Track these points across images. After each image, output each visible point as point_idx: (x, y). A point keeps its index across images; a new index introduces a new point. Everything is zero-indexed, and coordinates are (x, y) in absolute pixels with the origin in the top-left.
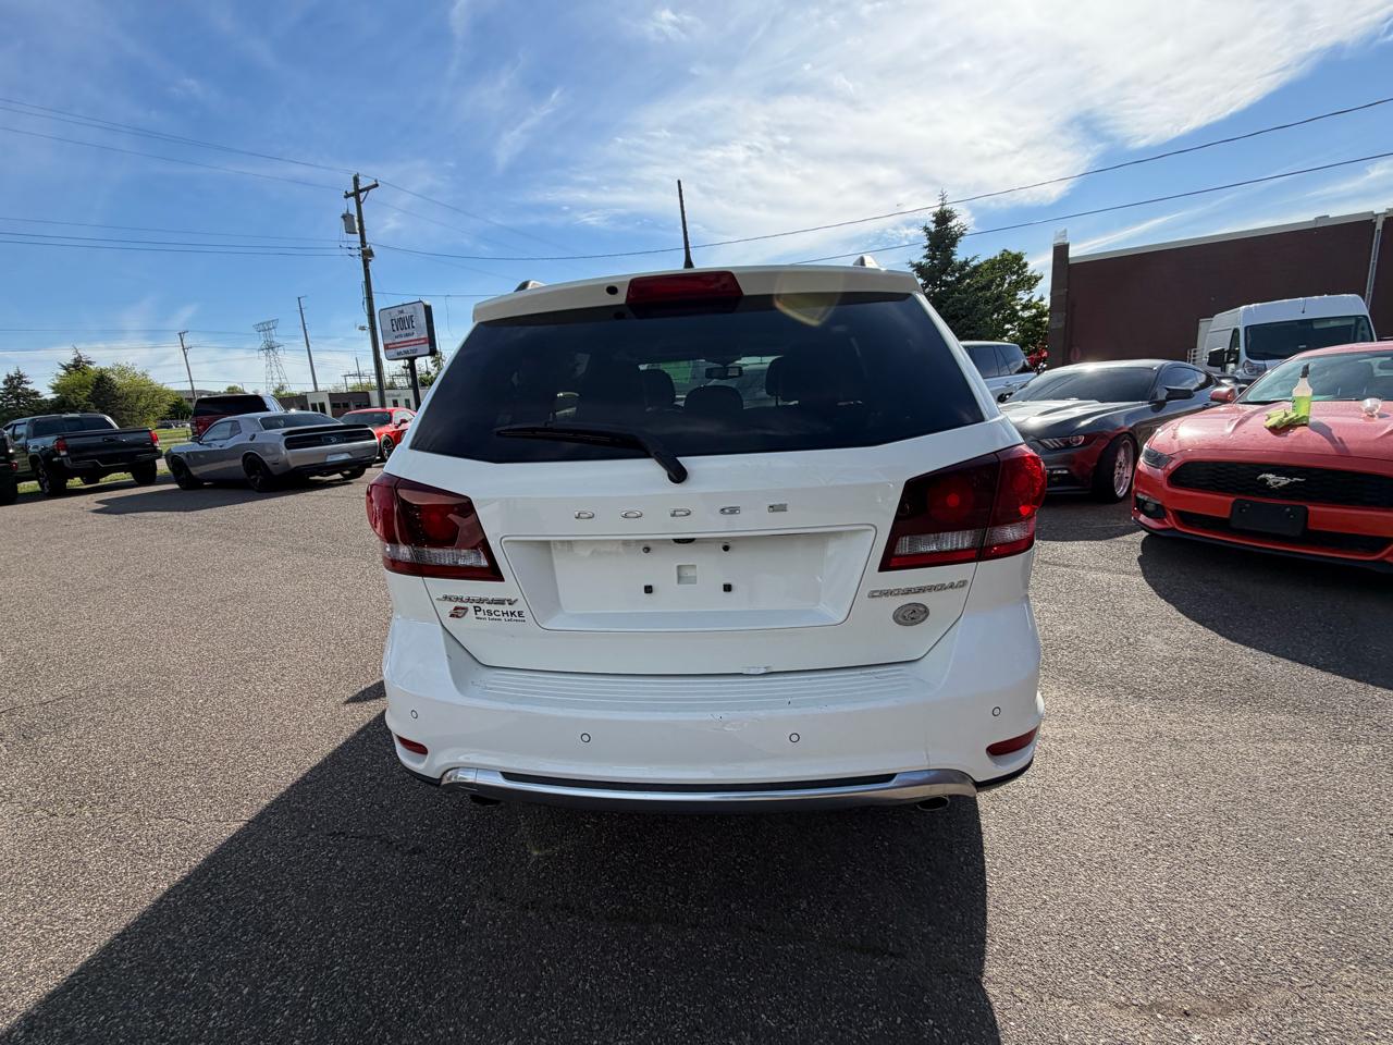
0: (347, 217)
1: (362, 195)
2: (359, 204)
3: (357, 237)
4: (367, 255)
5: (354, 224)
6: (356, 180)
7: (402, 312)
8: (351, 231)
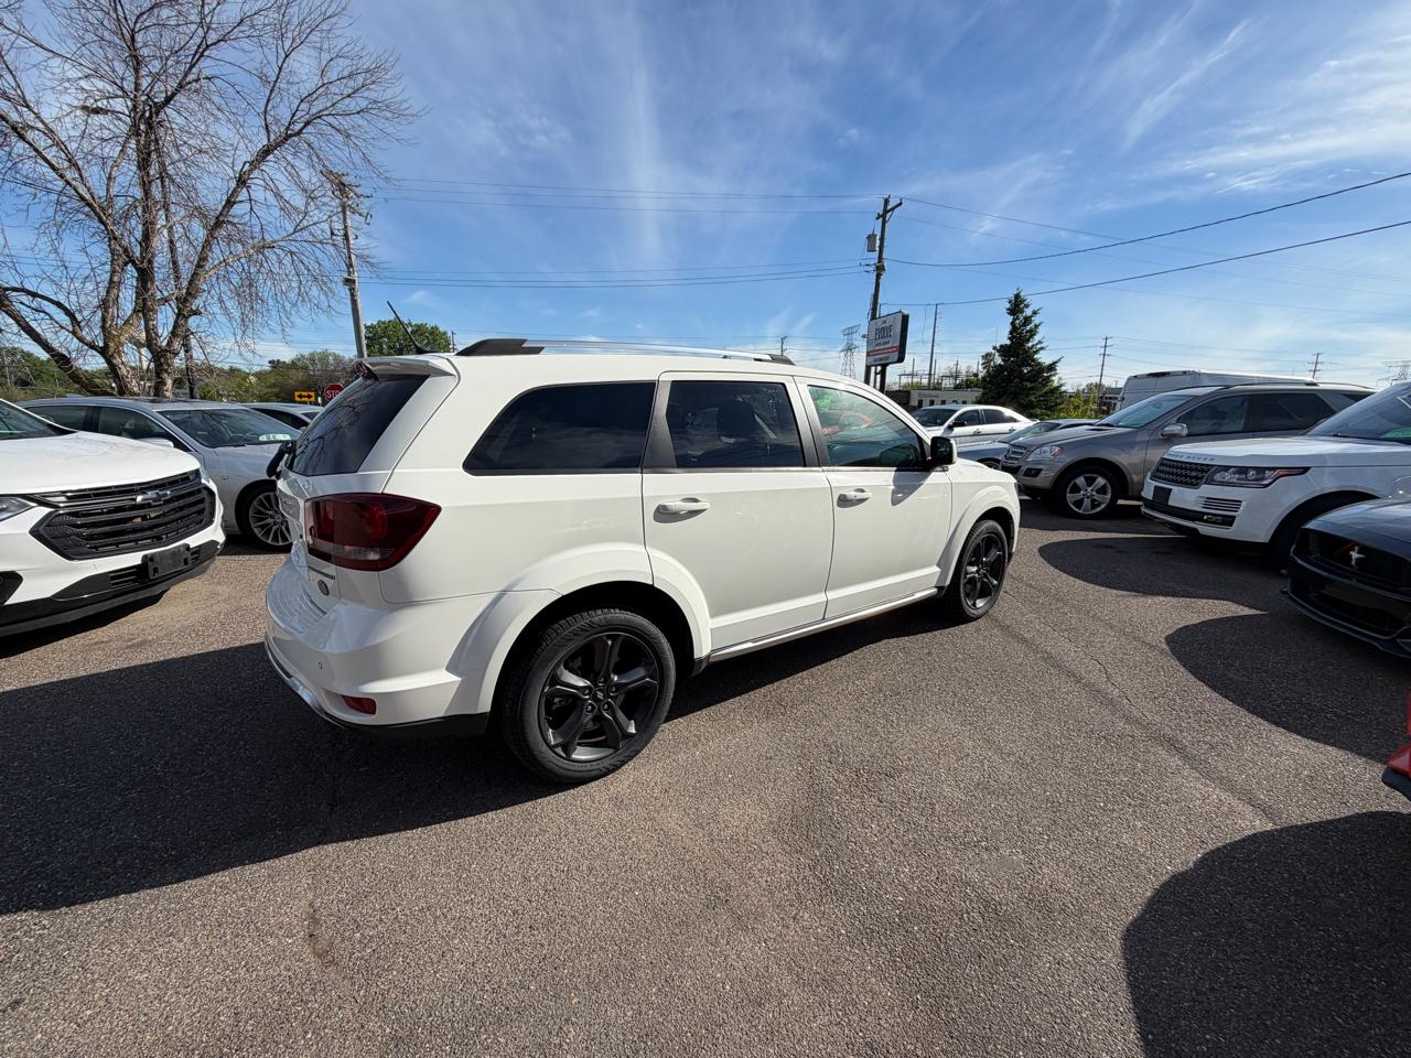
0: (871, 238)
1: (888, 216)
2: (884, 223)
3: (876, 254)
4: (880, 269)
5: (876, 243)
6: (886, 202)
7: (885, 322)
8: (871, 249)
